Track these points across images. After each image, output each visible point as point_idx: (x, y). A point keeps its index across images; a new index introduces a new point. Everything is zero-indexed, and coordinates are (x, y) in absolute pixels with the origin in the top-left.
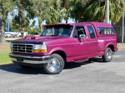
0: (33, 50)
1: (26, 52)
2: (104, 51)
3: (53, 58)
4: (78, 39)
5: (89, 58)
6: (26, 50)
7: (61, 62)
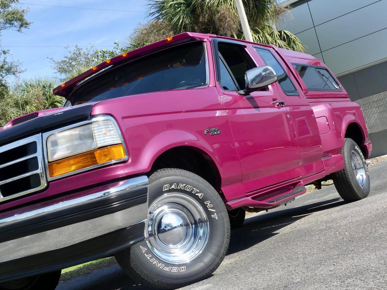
0: (40, 171)
3: (159, 192)
7: (209, 205)
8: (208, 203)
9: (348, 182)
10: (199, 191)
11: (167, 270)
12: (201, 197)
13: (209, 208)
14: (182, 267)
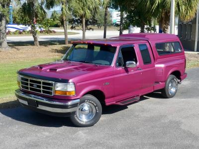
0: (53, 91)
1: (42, 93)
2: (165, 81)
3: (84, 102)
4: (123, 67)
5: (140, 95)
6: (42, 89)
11: (80, 122)
12: (95, 105)
13: (97, 109)
14: (84, 122)
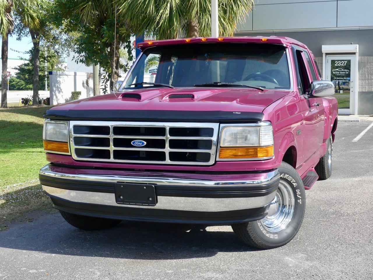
0: (212, 151)
7: (298, 193)
8: (298, 191)
9: (323, 165)
10: (295, 182)
11: (268, 236)
12: (295, 186)
13: (298, 195)
14: (276, 235)
